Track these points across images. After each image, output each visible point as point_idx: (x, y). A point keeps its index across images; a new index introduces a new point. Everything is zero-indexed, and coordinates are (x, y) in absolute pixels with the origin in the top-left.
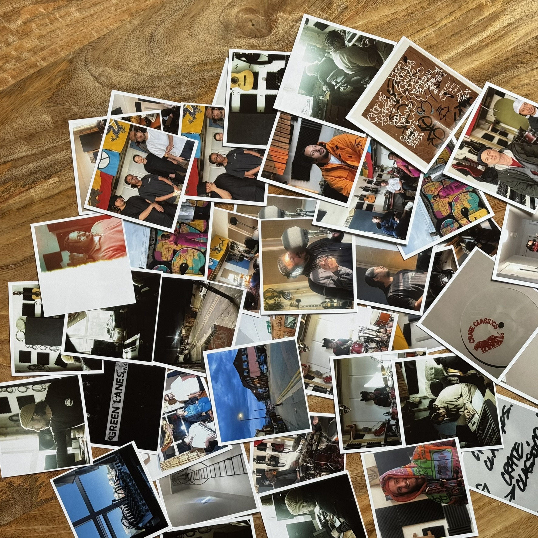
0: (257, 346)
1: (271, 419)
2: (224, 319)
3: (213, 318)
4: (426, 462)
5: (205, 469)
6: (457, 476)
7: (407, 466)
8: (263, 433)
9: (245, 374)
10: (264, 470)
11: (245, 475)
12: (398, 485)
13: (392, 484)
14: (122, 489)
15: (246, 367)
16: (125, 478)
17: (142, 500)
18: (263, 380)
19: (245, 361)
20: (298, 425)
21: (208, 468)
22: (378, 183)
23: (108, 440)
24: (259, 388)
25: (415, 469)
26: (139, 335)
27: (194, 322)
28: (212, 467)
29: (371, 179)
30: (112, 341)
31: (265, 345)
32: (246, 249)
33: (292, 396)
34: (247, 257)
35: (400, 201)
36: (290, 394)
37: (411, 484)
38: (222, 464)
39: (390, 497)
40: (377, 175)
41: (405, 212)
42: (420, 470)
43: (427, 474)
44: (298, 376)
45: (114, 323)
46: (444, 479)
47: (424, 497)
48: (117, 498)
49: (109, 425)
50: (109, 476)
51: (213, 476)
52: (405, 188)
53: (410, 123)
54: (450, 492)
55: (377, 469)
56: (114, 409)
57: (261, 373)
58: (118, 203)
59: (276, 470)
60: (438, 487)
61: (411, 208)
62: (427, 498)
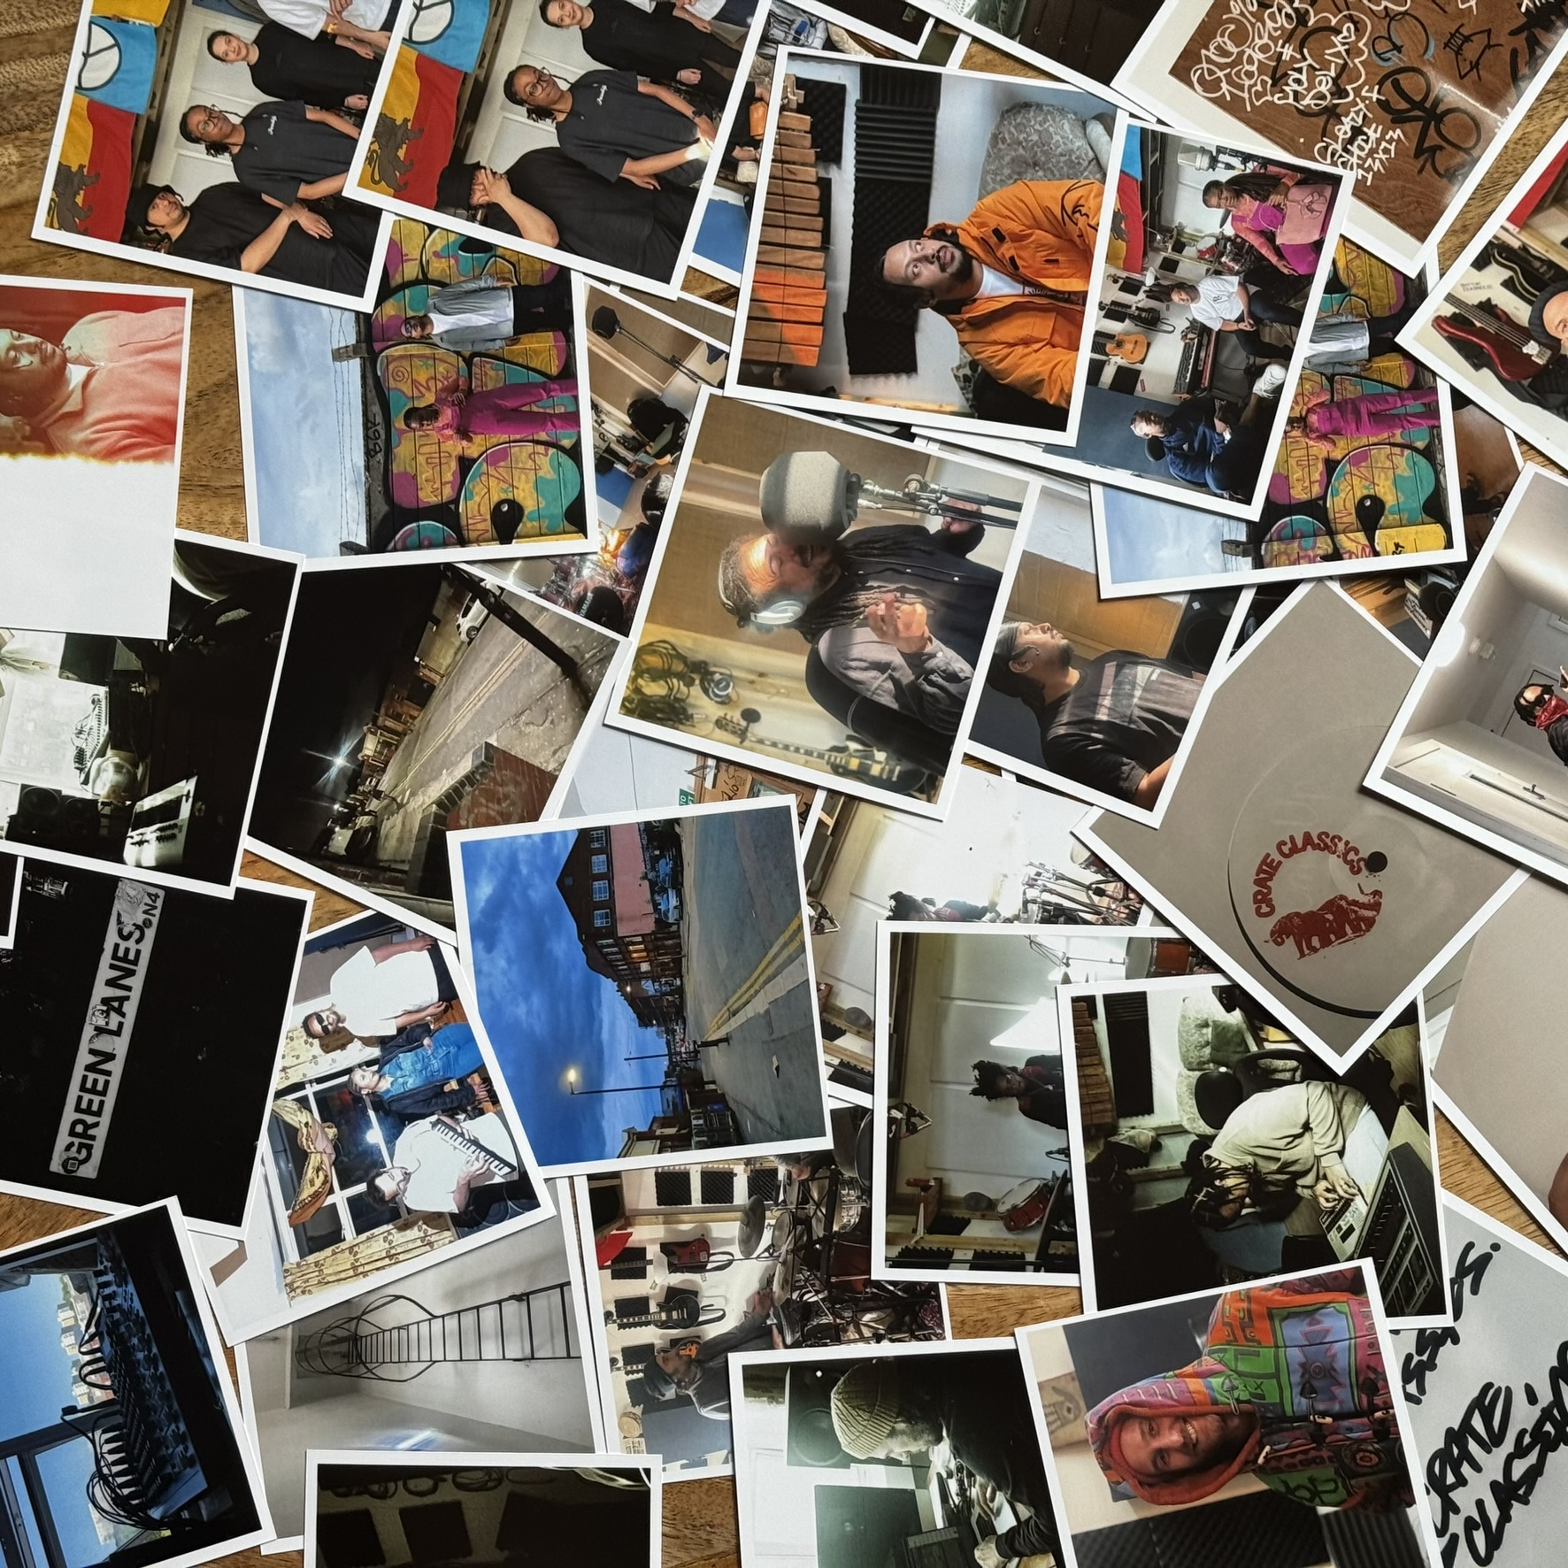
0: (648, 824)
1: (682, 1095)
2: (528, 729)
3: (489, 718)
4: (1258, 1354)
5: (424, 1327)
6: (1370, 1402)
7: (1188, 1369)
8: (649, 1144)
9: (598, 923)
10: (652, 1346)
11: (571, 1363)
12: (1157, 1444)
13: (1133, 1440)
14: (107, 1369)
15: (604, 896)
16: (123, 1329)
17: (176, 1421)
18: (665, 947)
19: (600, 877)
20: (781, 1119)
21: (437, 1324)
22: (1161, 293)
23: (62, 1171)
24: (646, 976)
25: (1216, 1382)
26: (193, 782)
27: (414, 718)
28: (452, 1323)
29: (1136, 276)
30: (89, 796)
31: (677, 821)
32: (631, 433)
33: (767, 1012)
34: (626, 463)
35: (1237, 359)
36: (759, 1006)
37: (1202, 1438)
38: (489, 1315)
39: (1125, 1486)
40: (1159, 260)
41: (1253, 401)
42: (1236, 1383)
43: (1262, 1397)
44: (792, 939)
45: (105, 729)
46: (1323, 1414)
47: (1252, 1486)
48: (83, 1402)
49: (69, 1115)
50: (65, 1318)
51: (453, 1354)
52: (1259, 312)
53: (1347, 95)
54: (1347, 1461)
55: (1077, 1384)
56: (92, 1059)
57: (657, 921)
58: (160, 215)
59: (695, 1340)
60: (1302, 1444)
61: (1278, 390)
62: (1262, 1486)
